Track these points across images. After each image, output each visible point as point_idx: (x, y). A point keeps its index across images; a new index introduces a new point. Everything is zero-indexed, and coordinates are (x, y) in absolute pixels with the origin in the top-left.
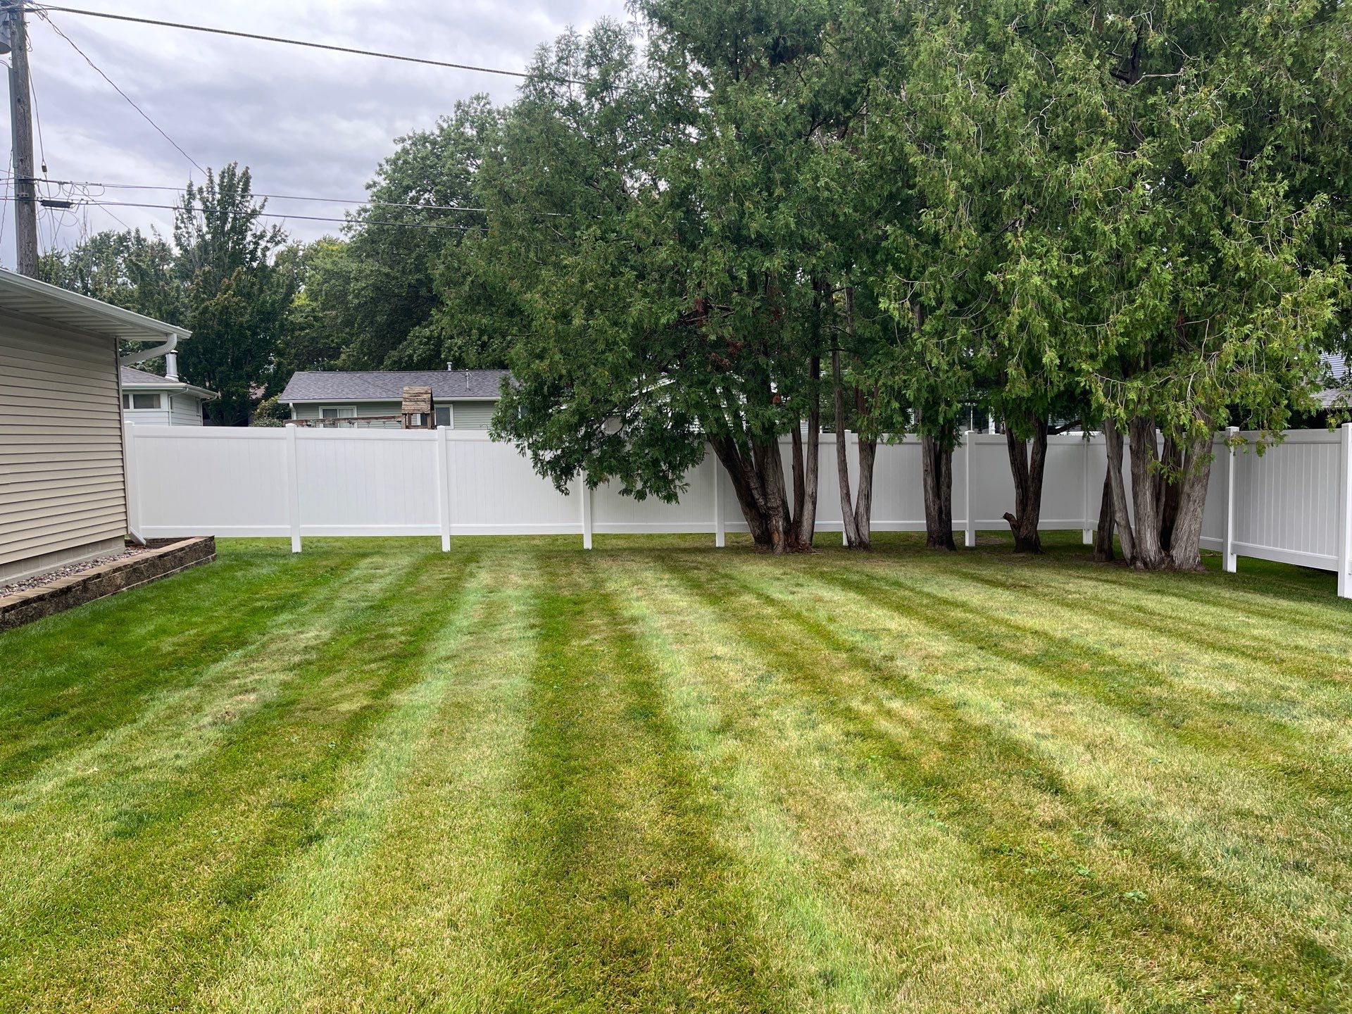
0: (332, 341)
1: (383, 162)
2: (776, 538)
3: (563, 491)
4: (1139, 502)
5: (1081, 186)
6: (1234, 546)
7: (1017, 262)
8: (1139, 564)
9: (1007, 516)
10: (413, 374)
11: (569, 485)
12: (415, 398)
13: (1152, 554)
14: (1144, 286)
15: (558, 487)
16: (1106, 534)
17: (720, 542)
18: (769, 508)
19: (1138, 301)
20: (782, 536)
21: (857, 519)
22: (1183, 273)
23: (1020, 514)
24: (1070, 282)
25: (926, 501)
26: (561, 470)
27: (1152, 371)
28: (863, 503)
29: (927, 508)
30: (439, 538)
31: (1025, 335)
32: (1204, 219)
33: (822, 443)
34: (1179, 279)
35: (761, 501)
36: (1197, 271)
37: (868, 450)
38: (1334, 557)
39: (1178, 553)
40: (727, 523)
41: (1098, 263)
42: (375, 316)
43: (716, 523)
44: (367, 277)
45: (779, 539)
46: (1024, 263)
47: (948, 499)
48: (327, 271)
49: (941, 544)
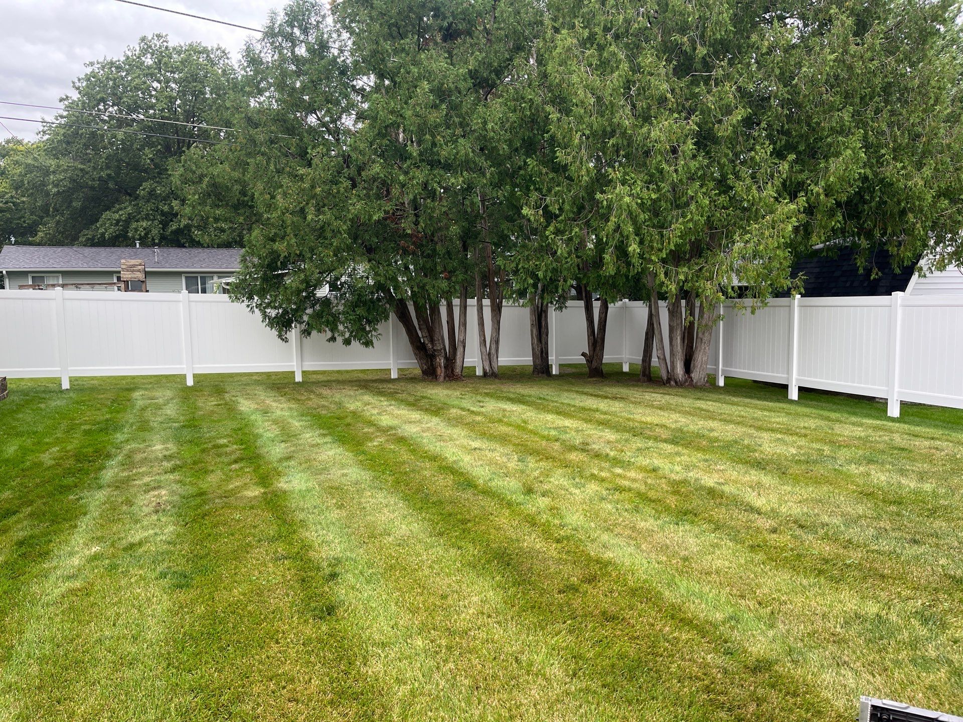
0: (24, 222)
1: (76, 81)
2: (439, 371)
3: (283, 340)
4: (673, 343)
5: (656, 140)
6: (723, 370)
7: (615, 188)
8: (672, 383)
9: (583, 354)
10: (108, 249)
11: (288, 335)
12: (131, 269)
13: (680, 376)
14: (693, 207)
15: (280, 336)
16: (647, 364)
17: (394, 375)
18: (435, 350)
19: (689, 217)
20: (443, 369)
21: (490, 357)
22: (715, 201)
23: (592, 352)
24: (649, 203)
25: (532, 344)
26: (282, 324)
27: (692, 261)
28: (493, 347)
29: (533, 349)
30: (185, 376)
31: (617, 235)
32: (726, 168)
33: (470, 306)
34: (712, 204)
35: (430, 346)
36: (722, 199)
37: (497, 310)
38: (785, 376)
39: (695, 375)
40: (399, 361)
41: (664, 191)
42: (71, 202)
43: (391, 362)
44: (65, 171)
45: (441, 372)
46: (619, 188)
47: (547, 343)
48: (28, 165)
49: (543, 373)
